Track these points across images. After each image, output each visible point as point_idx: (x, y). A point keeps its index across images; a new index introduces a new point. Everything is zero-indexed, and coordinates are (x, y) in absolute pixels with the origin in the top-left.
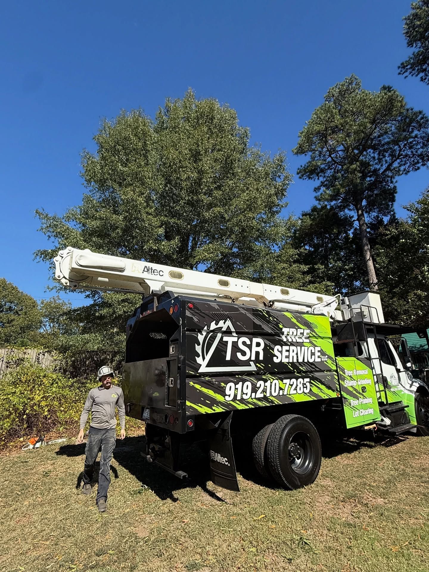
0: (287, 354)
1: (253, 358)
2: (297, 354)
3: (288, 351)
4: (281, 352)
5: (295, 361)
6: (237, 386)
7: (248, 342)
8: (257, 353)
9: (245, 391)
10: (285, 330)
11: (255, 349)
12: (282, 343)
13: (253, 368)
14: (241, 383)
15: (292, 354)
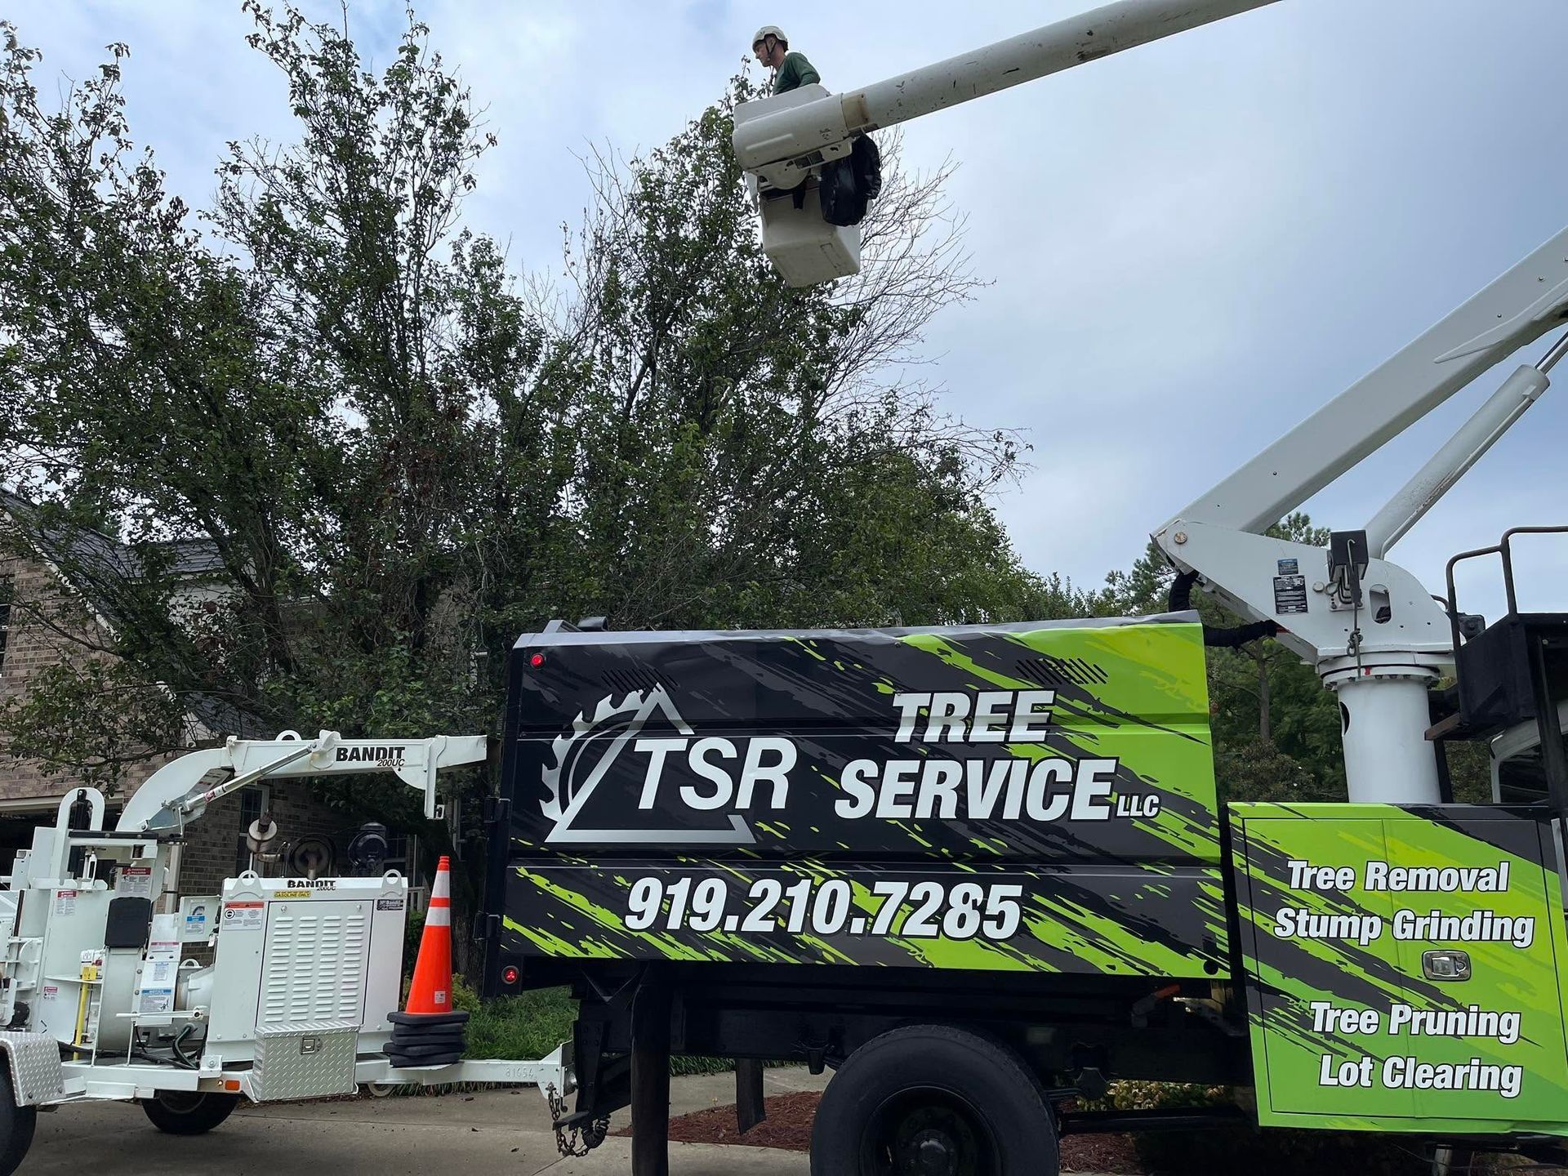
0: (908, 788)
1: (744, 801)
2: (962, 790)
3: (917, 778)
4: (876, 784)
5: (948, 811)
6: (671, 890)
7: (728, 750)
8: (764, 789)
9: (699, 905)
10: (909, 704)
11: (752, 772)
12: (884, 752)
13: (740, 833)
14: (686, 882)
15: (929, 788)
